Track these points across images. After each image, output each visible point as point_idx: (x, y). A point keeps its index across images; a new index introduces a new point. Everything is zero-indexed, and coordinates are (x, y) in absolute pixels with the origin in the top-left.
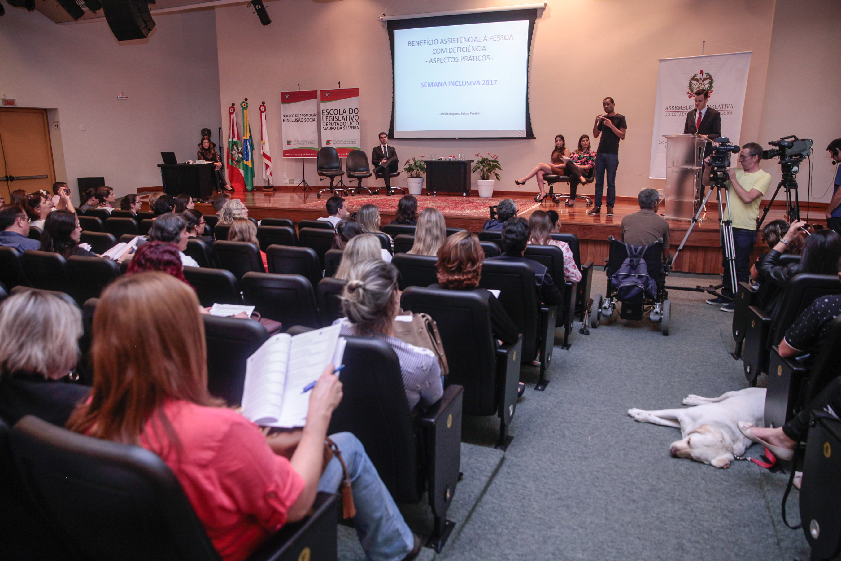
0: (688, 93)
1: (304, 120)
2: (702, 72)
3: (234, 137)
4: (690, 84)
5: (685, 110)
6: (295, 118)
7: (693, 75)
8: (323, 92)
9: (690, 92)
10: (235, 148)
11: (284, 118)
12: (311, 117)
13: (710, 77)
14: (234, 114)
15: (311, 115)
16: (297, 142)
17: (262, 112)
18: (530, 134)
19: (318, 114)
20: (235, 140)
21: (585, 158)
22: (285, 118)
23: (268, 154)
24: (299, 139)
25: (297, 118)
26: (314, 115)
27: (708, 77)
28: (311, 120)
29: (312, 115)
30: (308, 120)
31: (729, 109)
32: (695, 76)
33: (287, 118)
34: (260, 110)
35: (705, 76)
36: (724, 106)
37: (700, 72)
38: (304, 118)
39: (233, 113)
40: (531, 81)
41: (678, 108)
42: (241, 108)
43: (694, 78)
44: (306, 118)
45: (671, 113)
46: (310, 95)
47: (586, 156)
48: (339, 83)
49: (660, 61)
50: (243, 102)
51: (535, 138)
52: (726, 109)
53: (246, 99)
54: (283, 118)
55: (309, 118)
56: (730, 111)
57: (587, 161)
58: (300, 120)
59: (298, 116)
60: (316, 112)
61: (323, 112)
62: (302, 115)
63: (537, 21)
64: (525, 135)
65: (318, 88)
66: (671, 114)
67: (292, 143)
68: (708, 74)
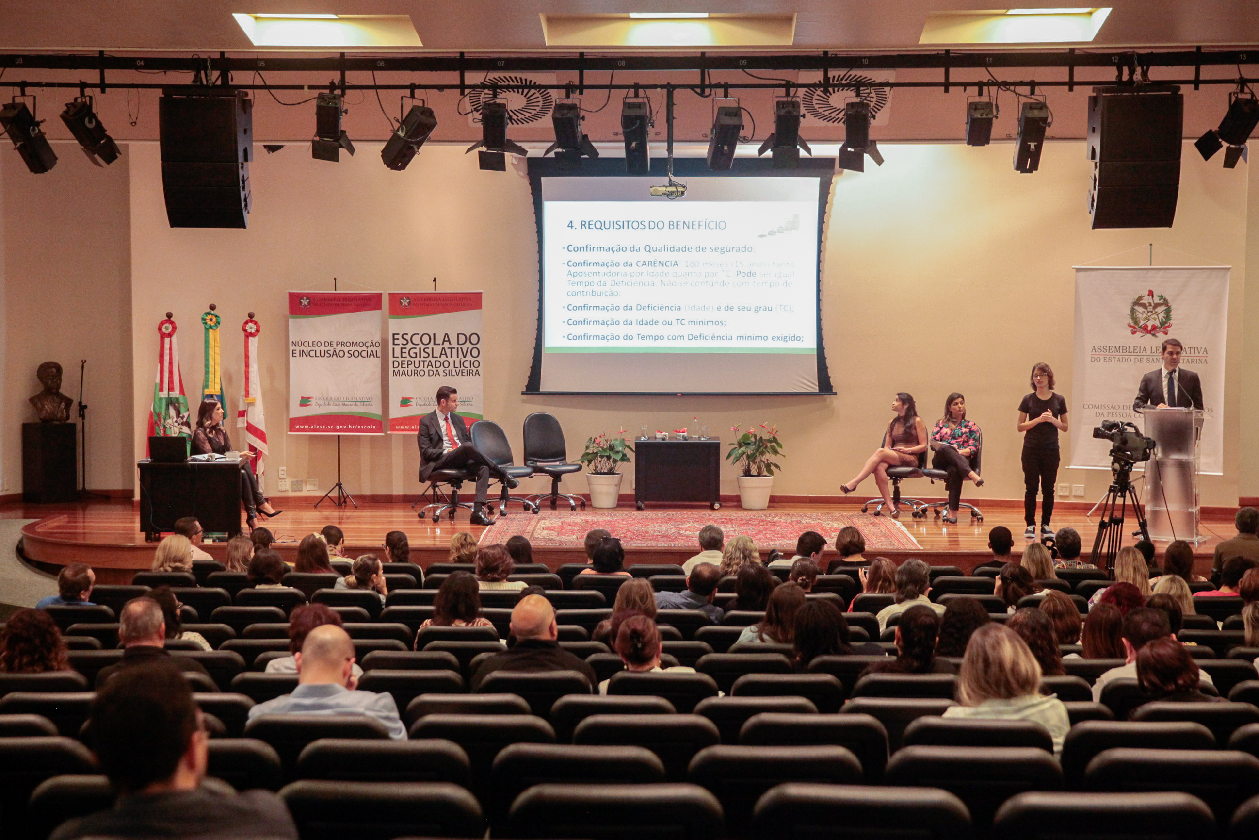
0: (1130, 326)
1: (347, 354)
2: (1151, 293)
3: (171, 388)
4: (1133, 311)
5: (1127, 353)
6: (323, 348)
7: (1136, 298)
8: (395, 298)
9: (1132, 324)
10: (172, 412)
11: (294, 348)
12: (364, 348)
13: (1166, 302)
14: (174, 338)
15: (364, 344)
16: (328, 401)
17: (248, 335)
18: (825, 386)
19: (384, 343)
20: (176, 394)
21: (964, 436)
22: (298, 348)
23: (262, 427)
24: (334, 394)
25: (329, 348)
26: (372, 344)
27: (1162, 301)
28: (364, 354)
29: (368, 344)
30: (356, 354)
31: (1201, 354)
32: (1140, 298)
33: (302, 348)
34: (245, 331)
35: (1157, 300)
36: (1192, 351)
37: (1148, 293)
38: (346, 349)
39: (170, 335)
40: (824, 288)
41: (1113, 349)
43: (1138, 302)
44: (353, 349)
45: (1102, 357)
46: (369, 302)
47: (966, 433)
48: (435, 280)
49: (1078, 270)
50: (208, 314)
51: (835, 394)
52: (1197, 354)
53: (212, 307)
54: (291, 348)
55: (360, 349)
56: (1204, 359)
58: (336, 354)
59: (331, 344)
60: (377, 338)
61: (394, 339)
62: (343, 344)
63: (834, 179)
64: (816, 389)
65: (386, 288)
66: (1102, 360)
67: (313, 402)
68: (1161, 297)
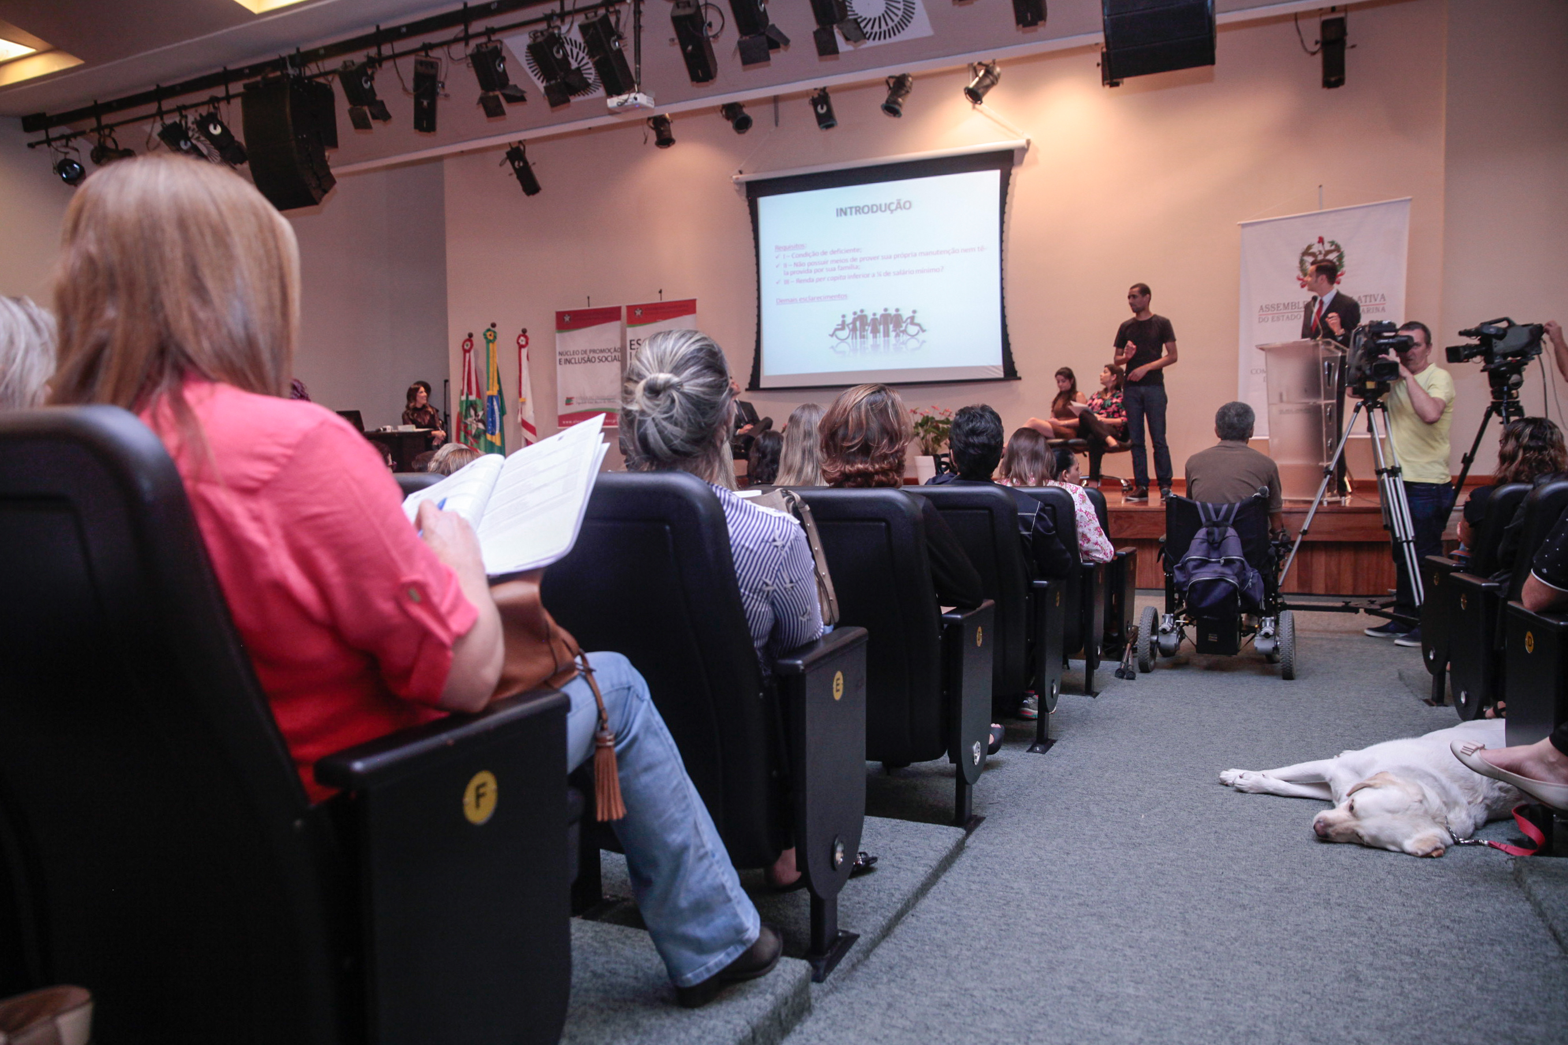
0: (1299, 279)
1: (597, 360)
2: (1321, 240)
3: (470, 392)
4: (1302, 262)
5: (1296, 310)
6: (580, 356)
7: (1305, 247)
8: (631, 309)
9: (1302, 277)
10: (472, 412)
11: (560, 357)
12: (609, 354)
13: (1337, 248)
14: (472, 352)
15: (609, 351)
16: (584, 400)
17: (521, 347)
18: (1010, 372)
19: (623, 350)
20: (473, 397)
21: (1113, 406)
22: (563, 358)
23: (531, 422)
24: (588, 394)
25: (585, 356)
26: (615, 350)
27: (1333, 247)
28: (609, 359)
29: (612, 351)
30: (604, 359)
31: (1378, 302)
32: (1309, 247)
33: (566, 357)
34: (518, 343)
35: (1328, 247)
36: (1368, 299)
37: (1317, 240)
38: (596, 356)
39: (469, 351)
40: (1008, 277)
41: (1282, 307)
42: (484, 341)
43: (1306, 252)
44: (601, 355)
45: (1270, 317)
46: (609, 315)
47: (1116, 403)
48: (660, 292)
49: (1244, 226)
50: (489, 330)
51: (1020, 379)
52: (1373, 302)
53: (494, 325)
54: (558, 357)
55: (606, 355)
56: (1381, 307)
57: (1118, 412)
58: (589, 360)
59: (585, 352)
60: (618, 345)
61: (631, 345)
62: (594, 351)
63: (1014, 171)
64: (1001, 375)
65: (623, 303)
66: (1270, 319)
67: (574, 401)
68: (1332, 243)
